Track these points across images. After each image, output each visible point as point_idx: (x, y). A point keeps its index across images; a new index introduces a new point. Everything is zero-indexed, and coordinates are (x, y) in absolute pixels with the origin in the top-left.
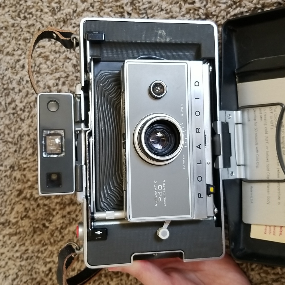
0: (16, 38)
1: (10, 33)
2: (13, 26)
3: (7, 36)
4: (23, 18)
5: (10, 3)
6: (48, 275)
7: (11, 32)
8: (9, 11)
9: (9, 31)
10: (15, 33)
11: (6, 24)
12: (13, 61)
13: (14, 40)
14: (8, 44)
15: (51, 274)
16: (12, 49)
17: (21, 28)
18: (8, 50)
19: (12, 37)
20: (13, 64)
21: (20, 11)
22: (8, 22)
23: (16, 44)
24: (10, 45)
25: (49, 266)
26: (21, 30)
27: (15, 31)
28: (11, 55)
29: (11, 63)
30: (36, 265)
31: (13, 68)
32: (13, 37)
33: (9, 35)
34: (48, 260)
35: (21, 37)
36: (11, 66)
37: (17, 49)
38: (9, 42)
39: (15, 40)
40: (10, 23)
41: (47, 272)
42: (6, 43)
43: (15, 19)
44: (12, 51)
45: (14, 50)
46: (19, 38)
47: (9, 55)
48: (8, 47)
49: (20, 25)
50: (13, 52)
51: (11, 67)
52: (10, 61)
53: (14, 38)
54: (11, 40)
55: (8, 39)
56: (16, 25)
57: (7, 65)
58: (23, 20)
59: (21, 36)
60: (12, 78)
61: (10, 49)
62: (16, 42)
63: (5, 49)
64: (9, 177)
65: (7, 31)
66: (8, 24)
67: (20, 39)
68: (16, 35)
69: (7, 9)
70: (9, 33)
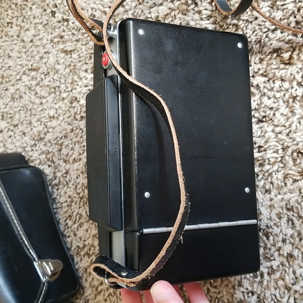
0: (78, 142)
1: (71, 140)
2: (72, 131)
3: (69, 143)
4: (80, 119)
5: (63, 111)
7: (72, 138)
8: (64, 119)
9: (69, 138)
10: (76, 137)
11: (64, 132)
12: (81, 165)
13: (77, 144)
14: (72, 151)
16: (78, 154)
17: (81, 129)
18: (73, 157)
19: (74, 142)
21: (76, 113)
22: (66, 130)
23: (81, 147)
24: (74, 150)
26: (81, 131)
27: (75, 135)
28: (78, 160)
29: (81, 169)
31: (84, 173)
32: (75, 142)
33: (70, 142)
35: (83, 138)
36: (82, 171)
37: (82, 152)
38: (72, 149)
39: (78, 144)
40: (68, 130)
42: (70, 151)
43: (72, 124)
44: (78, 157)
45: (80, 154)
46: (82, 140)
47: (76, 162)
48: (73, 154)
49: (79, 127)
50: (79, 157)
51: (82, 173)
52: (78, 168)
54: (74, 145)
55: (71, 146)
56: (75, 129)
57: (77, 172)
58: (80, 121)
59: (83, 137)
60: (85, 183)
61: (75, 155)
62: (80, 145)
63: (70, 158)
65: (68, 139)
66: (67, 132)
67: (83, 140)
68: (78, 139)
69: (61, 118)
70: (69, 140)
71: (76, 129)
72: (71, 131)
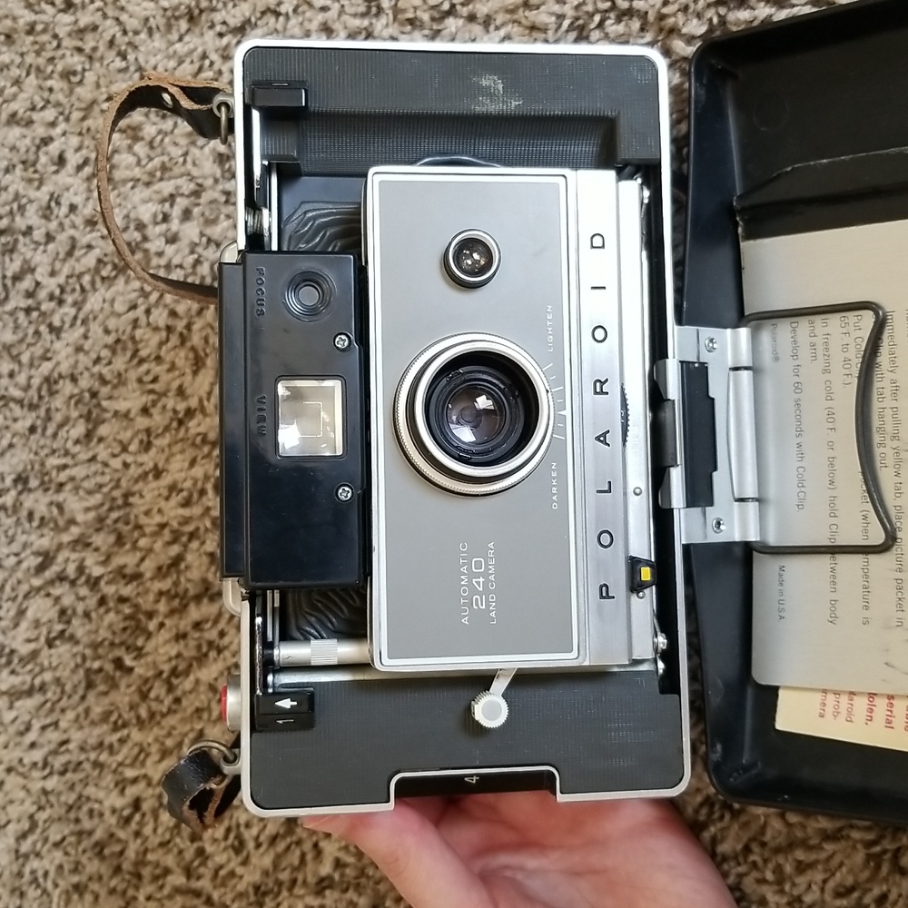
0: (38, 69)
1: (22, 55)
2: (31, 30)
3: (12, 62)
4: (63, 7)
6: (128, 820)
7: (25, 49)
9: (17, 47)
10: (38, 53)
11: (8, 23)
12: (27, 141)
13: (32, 76)
14: (15, 89)
15: (137, 817)
16: (28, 104)
17: (55, 36)
18: (14, 106)
19: (27, 65)
20: (27, 151)
22: (15, 19)
23: (41, 88)
24: (21, 90)
25: (132, 791)
26: (55, 43)
27: (37, 47)
28: (23, 123)
29: (23, 150)
30: (90, 791)
31: (28, 164)
32: (31, 66)
33: (18, 60)
34: (130, 773)
35: (55, 65)
36: (24, 158)
37: (41, 104)
38: (17, 82)
39: (37, 77)
40: (21, 22)
41: (126, 813)
42: (9, 85)
43: (36, 8)
44: (25, 112)
45: (33, 109)
46: (50, 69)
47: (18, 123)
48: (15, 96)
49: (54, 28)
50: (28, 113)
51: (24, 163)
52: (18, 144)
53: (33, 70)
54: (24, 74)
55: (15, 72)
56: (39, 27)
57: (9, 156)
58: (61, 11)
59: (56, 61)
60: (24, 196)
61: (19, 106)
62: (40, 82)
63: (5, 106)
64: (10, 512)
65: (13, 48)
66: (15, 26)
67: (52, 72)
68: (41, 61)
70: (17, 53)
71: (44, 31)
72: (28, 28)
